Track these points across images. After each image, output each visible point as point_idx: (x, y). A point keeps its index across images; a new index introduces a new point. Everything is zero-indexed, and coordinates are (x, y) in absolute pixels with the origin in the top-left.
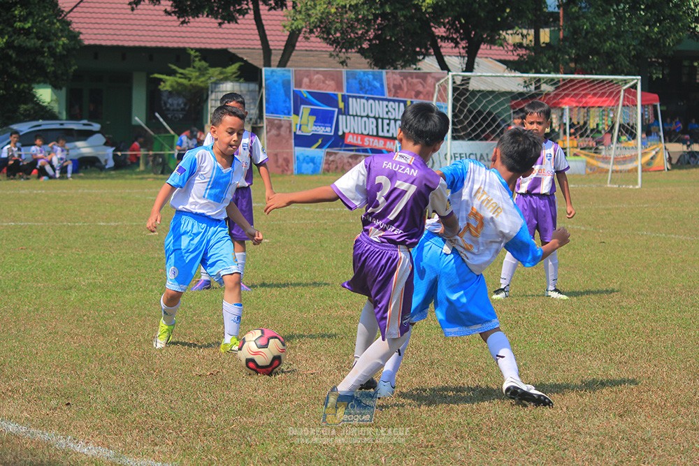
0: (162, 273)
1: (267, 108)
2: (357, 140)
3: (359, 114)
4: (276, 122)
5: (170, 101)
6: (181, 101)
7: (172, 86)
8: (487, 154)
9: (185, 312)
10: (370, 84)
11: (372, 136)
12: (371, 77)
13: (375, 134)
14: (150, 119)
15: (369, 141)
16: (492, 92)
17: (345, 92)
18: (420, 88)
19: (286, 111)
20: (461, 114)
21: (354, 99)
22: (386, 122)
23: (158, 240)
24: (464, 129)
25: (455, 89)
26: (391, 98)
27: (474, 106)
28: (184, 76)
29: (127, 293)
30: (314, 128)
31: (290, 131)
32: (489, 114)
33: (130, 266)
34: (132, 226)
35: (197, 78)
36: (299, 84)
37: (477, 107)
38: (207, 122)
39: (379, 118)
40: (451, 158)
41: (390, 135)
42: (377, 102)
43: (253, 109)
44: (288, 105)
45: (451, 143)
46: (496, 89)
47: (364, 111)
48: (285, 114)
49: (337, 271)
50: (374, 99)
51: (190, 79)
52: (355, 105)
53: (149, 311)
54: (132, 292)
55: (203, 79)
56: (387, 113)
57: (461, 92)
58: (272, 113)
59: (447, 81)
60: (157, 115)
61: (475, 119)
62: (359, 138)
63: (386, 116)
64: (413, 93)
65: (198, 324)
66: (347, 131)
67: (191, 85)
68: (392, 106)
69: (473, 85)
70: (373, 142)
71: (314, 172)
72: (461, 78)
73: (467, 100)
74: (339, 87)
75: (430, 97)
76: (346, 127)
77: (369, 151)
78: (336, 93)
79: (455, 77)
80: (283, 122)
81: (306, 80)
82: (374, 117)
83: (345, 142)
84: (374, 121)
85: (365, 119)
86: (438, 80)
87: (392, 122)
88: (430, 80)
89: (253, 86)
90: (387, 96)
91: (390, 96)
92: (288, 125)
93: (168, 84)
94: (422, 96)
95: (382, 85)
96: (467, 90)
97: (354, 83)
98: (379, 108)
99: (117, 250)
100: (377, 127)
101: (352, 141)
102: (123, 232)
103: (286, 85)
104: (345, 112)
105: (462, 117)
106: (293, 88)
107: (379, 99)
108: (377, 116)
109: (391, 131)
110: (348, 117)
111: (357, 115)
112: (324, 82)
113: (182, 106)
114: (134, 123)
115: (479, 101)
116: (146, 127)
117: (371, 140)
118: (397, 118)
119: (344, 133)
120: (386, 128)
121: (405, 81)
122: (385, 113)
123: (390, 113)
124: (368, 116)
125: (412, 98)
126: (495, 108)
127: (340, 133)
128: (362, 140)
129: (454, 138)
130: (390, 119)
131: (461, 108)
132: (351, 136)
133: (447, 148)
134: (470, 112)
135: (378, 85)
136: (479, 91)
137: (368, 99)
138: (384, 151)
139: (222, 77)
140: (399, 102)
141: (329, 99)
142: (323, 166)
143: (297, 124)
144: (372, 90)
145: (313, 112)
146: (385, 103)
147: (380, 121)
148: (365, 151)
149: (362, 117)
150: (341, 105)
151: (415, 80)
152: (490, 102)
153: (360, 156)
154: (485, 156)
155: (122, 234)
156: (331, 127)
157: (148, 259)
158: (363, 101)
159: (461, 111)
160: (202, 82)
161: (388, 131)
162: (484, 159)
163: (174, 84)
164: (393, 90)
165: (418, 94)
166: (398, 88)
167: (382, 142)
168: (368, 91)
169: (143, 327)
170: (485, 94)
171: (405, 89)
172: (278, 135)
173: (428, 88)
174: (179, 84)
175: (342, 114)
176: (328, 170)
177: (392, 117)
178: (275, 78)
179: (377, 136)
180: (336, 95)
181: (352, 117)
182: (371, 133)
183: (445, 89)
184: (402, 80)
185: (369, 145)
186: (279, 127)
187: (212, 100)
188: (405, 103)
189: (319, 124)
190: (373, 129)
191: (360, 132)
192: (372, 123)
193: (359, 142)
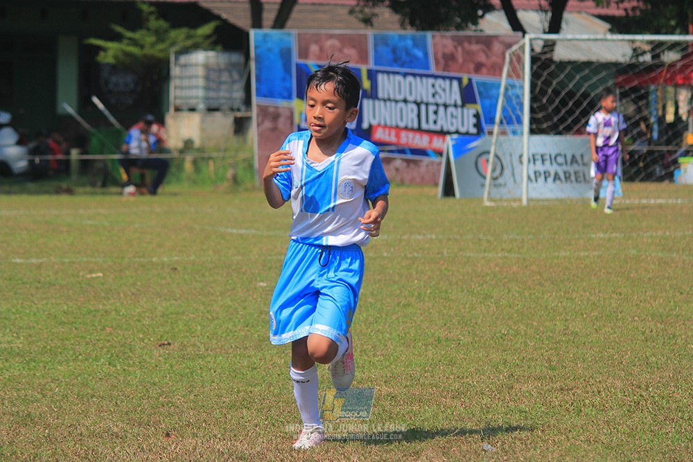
0: (111, 334)
1: (257, 90)
2: (389, 135)
3: (392, 97)
4: (271, 110)
5: (114, 79)
6: (129, 79)
7: (116, 57)
8: (582, 156)
9: (147, 391)
10: (408, 53)
11: (412, 130)
12: (409, 43)
13: (416, 125)
14: (85, 105)
15: (407, 137)
16: (588, 64)
17: (372, 66)
18: (482, 58)
19: (286, 94)
20: (544, 96)
21: (385, 76)
22: (432, 108)
23: (103, 284)
24: (548, 118)
25: (534, 60)
26: (440, 73)
27: (562, 84)
28: (134, 42)
29: (60, 363)
31: (292, 123)
32: (585, 95)
33: (62, 323)
34: (63, 264)
35: (153, 45)
36: (304, 53)
37: (567, 86)
38: (168, 110)
39: (422, 102)
40: (529, 161)
41: (438, 128)
42: (418, 79)
43: (237, 91)
44: (288, 84)
45: (529, 140)
46: (593, 58)
47: (400, 92)
48: (283, 98)
49: (367, 329)
50: (414, 75)
51: (142, 47)
52: (386, 85)
53: (93, 390)
54: (67, 361)
55: (161, 46)
56: (434, 96)
57: (543, 63)
58: (265, 96)
59: (522, 48)
60: (96, 100)
61: (564, 103)
62: (393, 133)
63: (431, 100)
64: (472, 66)
65: (166, 408)
66: (374, 123)
67: (145, 56)
68: (440, 86)
69: (561, 54)
70: (413, 139)
72: (541, 43)
73: (553, 75)
74: (363, 58)
75: (497, 73)
76: (374, 117)
77: (408, 152)
78: (358, 66)
79: (534, 42)
80: (281, 111)
81: (314, 48)
82: (415, 102)
84: (415, 107)
85: (401, 105)
86: (509, 46)
87: (441, 109)
88: (497, 47)
89: (236, 57)
90: (433, 70)
91: (437, 69)
92: (288, 114)
93: (110, 53)
94: (484, 70)
95: (426, 55)
96: (551, 61)
97: (386, 52)
98: (421, 89)
99: (42, 299)
100: (419, 116)
102: (50, 273)
103: (286, 54)
104: (373, 95)
105: (544, 100)
106: (296, 59)
107: (421, 76)
108: (419, 100)
109: (439, 123)
110: (377, 103)
111: (389, 100)
112: (341, 50)
113: (132, 86)
114: (60, 111)
115: (570, 77)
116: (79, 118)
117: (411, 135)
118: (448, 102)
119: (371, 126)
120: (432, 117)
121: (460, 49)
122: (430, 95)
123: (437, 97)
124: (405, 101)
125: (469, 72)
126: (594, 86)
127: (365, 125)
129: (532, 132)
130: (437, 105)
131: (544, 87)
132: (380, 130)
133: (522, 147)
134: (556, 93)
135: (419, 54)
136: (569, 63)
137: (405, 75)
138: (430, 152)
139: (189, 43)
140: (451, 79)
143: (301, 114)
144: (411, 62)
146: (431, 81)
147: (423, 108)
148: (402, 151)
149: (396, 101)
150: (366, 84)
151: (475, 47)
152: (586, 78)
153: (395, 159)
154: (579, 158)
155: (49, 276)
157: (89, 312)
158: (399, 78)
159: (543, 92)
160: (161, 51)
161: (435, 122)
162: (576, 162)
163: (120, 54)
164: (442, 62)
165: (478, 68)
166: (449, 59)
167: (426, 138)
168: (405, 63)
169: (86, 414)
170: (578, 66)
171: (460, 60)
172: (274, 129)
173: (494, 59)
174: (127, 54)
175: (368, 97)
177: (440, 101)
178: (269, 45)
179: (419, 130)
180: (359, 70)
181: (382, 103)
182: (410, 125)
183: (520, 60)
184: (456, 47)
185: (407, 144)
186: (276, 117)
187: (176, 77)
188: (460, 80)
190: (412, 120)
191: (394, 124)
192: (412, 111)
193: (393, 139)
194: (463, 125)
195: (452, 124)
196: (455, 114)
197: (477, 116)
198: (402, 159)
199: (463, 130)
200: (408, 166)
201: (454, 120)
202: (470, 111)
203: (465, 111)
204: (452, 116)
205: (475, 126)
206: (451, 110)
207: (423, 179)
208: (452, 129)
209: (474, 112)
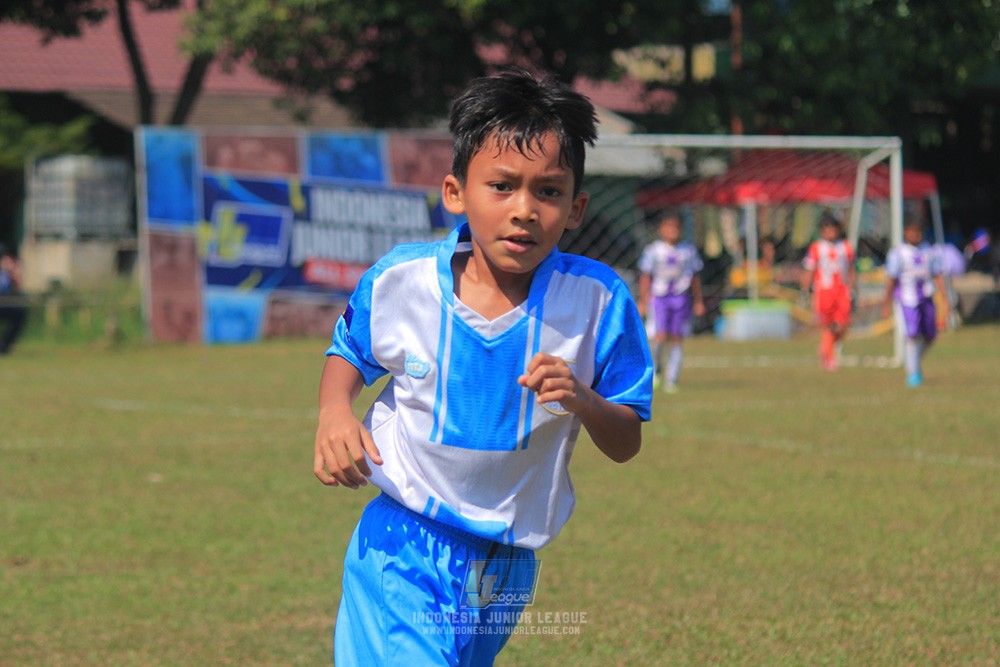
2: (333, 275)
4: (167, 238)
10: (355, 162)
12: (358, 147)
17: (306, 177)
19: (186, 215)
21: (327, 192)
26: (402, 186)
31: (197, 260)
42: (372, 196)
47: (347, 213)
50: (366, 189)
52: (326, 203)
56: (393, 220)
58: (161, 217)
62: (337, 270)
63: (390, 225)
66: (311, 256)
68: (402, 205)
71: (247, 336)
74: (292, 166)
76: (312, 248)
80: (179, 241)
81: (225, 154)
83: (307, 278)
90: (389, 182)
91: (395, 182)
92: (190, 246)
95: (379, 162)
98: (376, 208)
100: (372, 247)
101: (320, 275)
103: (186, 162)
104: (305, 216)
106: (200, 169)
108: (372, 225)
110: (315, 228)
112: (263, 158)
118: (412, 228)
121: (427, 156)
122: (388, 217)
123: (397, 219)
127: (297, 260)
128: (343, 274)
135: (368, 161)
137: (354, 189)
139: (52, 146)
140: (417, 196)
141: (275, 193)
142: (262, 326)
143: (210, 244)
145: (242, 219)
146: (388, 199)
147: (378, 235)
149: (343, 226)
150: (298, 202)
158: (344, 193)
164: (403, 171)
166: (410, 170)
168: (348, 171)
171: (429, 171)
172: (171, 265)
175: (301, 221)
176: (271, 335)
177: (402, 228)
181: (323, 229)
184: (420, 154)
186: (173, 248)
188: (426, 198)
193: (335, 278)
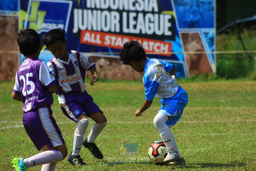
2: (95, 38)
3: (98, 6)
11: (115, 33)
13: (118, 30)
15: (111, 40)
19: (12, 6)
22: (132, 15)
30: (44, 25)
31: (16, 29)
39: (124, 10)
41: (137, 31)
47: (105, 3)
48: (11, 9)
56: (134, 4)
62: (98, 36)
63: (132, 9)
66: (83, 28)
70: (115, 41)
76: (83, 24)
77: (110, 50)
80: (8, 19)
82: (118, 10)
83: (81, 42)
84: (117, 14)
85: (106, 13)
87: (141, 16)
92: (14, 22)
100: (121, 22)
101: (89, 40)
104: (82, 5)
108: (121, 8)
109: (139, 27)
110: (85, 11)
111: (96, 9)
117: (113, 38)
118: (147, 9)
119: (79, 30)
120: (132, 22)
122: (131, 4)
124: (109, 9)
127: (75, 30)
128: (102, 39)
130: (137, 12)
132: (88, 34)
143: (24, 21)
145: (43, 7)
149: (102, 10)
153: (99, 58)
156: (64, 24)
161: (135, 27)
172: (3, 34)
175: (78, 7)
177: (140, 9)
179: (121, 34)
181: (90, 11)
182: (113, 30)
185: (110, 44)
186: (4, 25)
189: (50, 20)
190: (115, 25)
191: (99, 29)
192: (115, 17)
193: (98, 42)
194: (159, 29)
195: (150, 28)
196: (152, 20)
197: (172, 20)
198: (105, 58)
199: (159, 33)
200: (110, 65)
201: (152, 25)
202: (166, 17)
203: (162, 16)
204: (150, 21)
205: (170, 29)
206: (148, 16)
207: (123, 74)
208: (150, 32)
209: (169, 17)
